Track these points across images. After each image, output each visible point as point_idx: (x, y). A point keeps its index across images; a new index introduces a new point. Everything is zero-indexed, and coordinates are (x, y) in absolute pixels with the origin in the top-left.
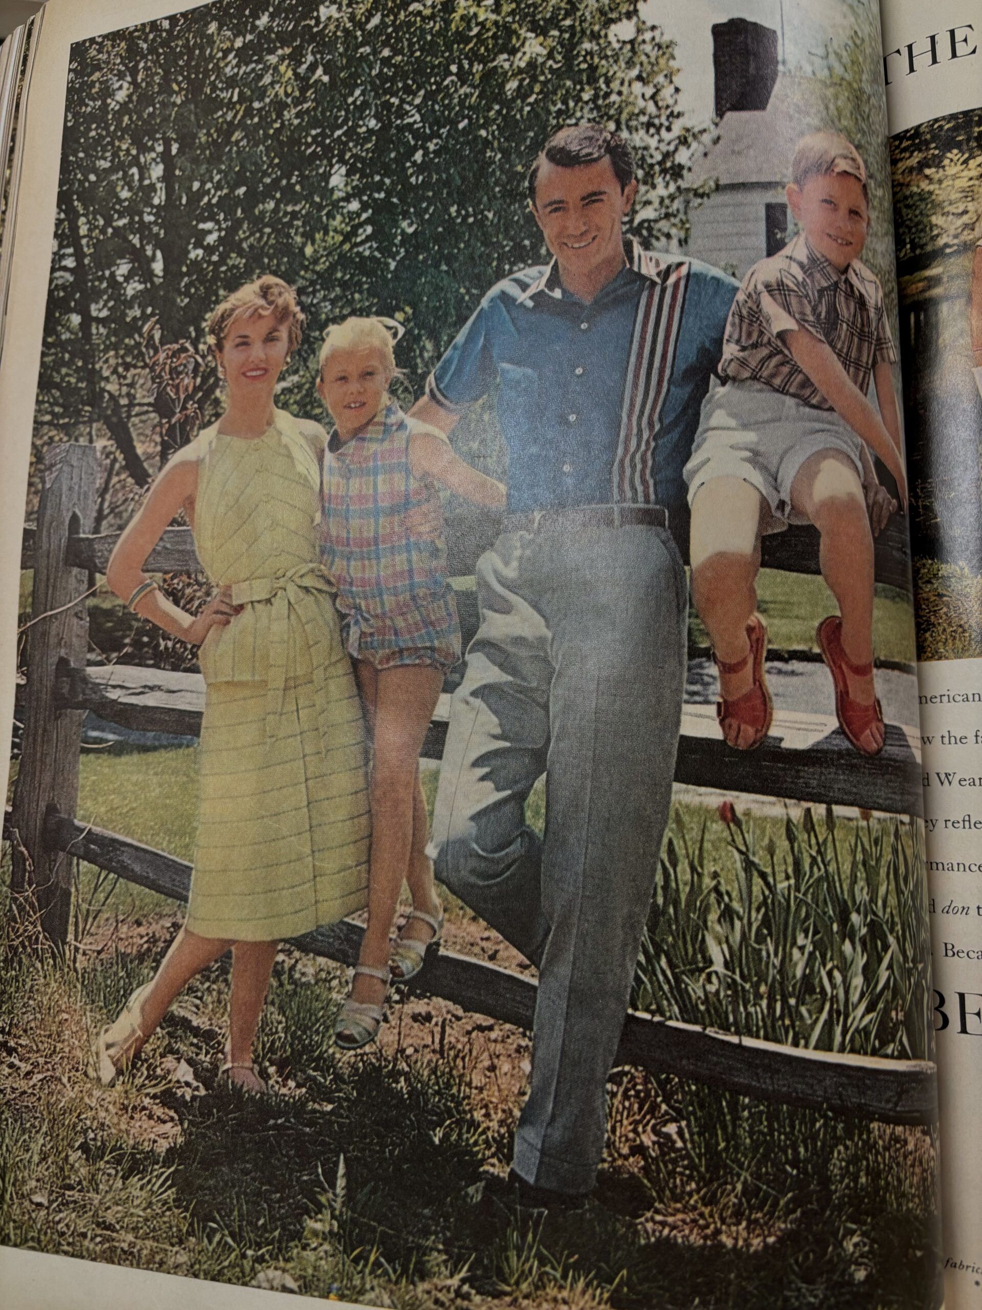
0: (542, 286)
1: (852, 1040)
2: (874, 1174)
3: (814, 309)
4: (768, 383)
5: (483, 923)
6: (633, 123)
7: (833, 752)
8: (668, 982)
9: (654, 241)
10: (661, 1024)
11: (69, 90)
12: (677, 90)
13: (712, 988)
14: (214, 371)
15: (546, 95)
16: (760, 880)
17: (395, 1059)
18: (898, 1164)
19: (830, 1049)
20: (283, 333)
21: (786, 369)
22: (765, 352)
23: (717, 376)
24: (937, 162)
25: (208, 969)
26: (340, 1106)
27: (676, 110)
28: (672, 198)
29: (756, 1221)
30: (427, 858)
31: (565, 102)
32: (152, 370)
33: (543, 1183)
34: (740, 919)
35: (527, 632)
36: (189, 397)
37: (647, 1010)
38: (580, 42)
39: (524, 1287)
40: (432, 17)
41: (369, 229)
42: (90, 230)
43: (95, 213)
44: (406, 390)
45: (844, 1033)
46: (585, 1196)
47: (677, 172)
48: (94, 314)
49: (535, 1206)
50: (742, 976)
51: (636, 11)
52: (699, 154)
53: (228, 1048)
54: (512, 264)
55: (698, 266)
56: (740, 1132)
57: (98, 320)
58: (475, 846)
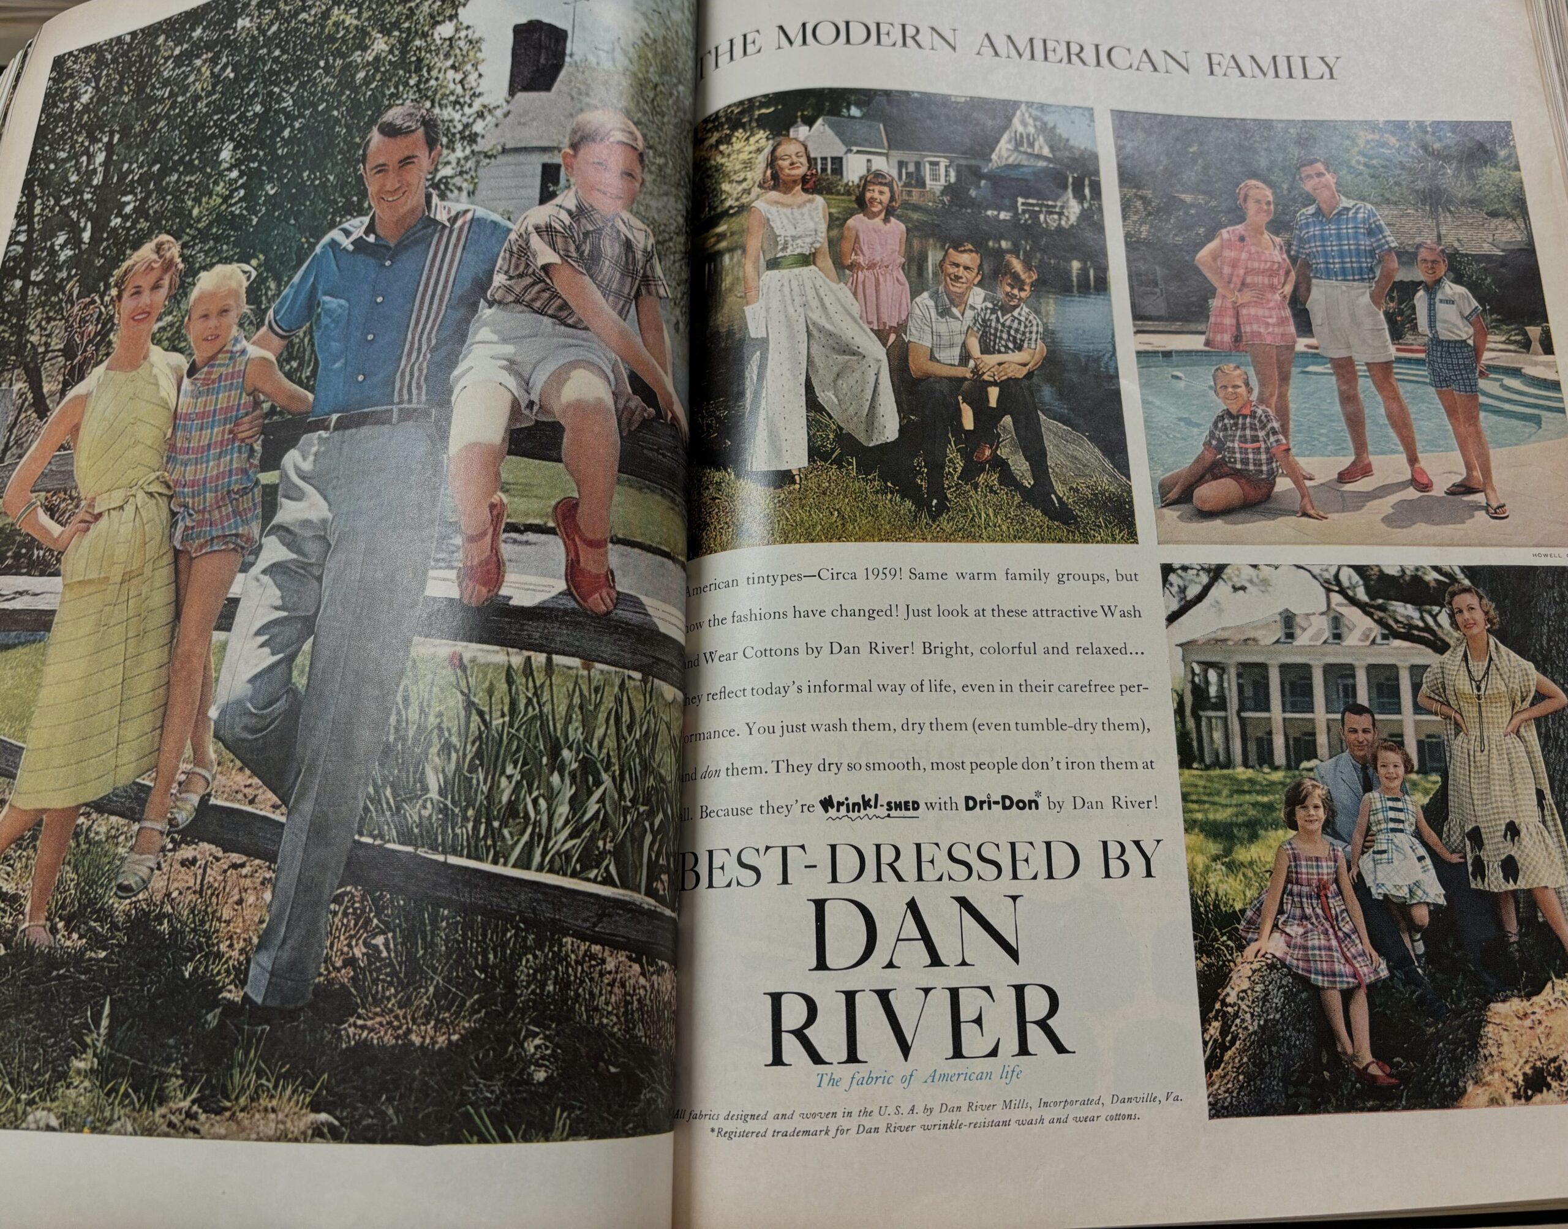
0: (361, 234)
1: (551, 861)
2: (564, 984)
3: (578, 248)
4: (529, 306)
5: (248, 772)
6: (444, 102)
7: (559, 610)
8: (390, 809)
9: (448, 193)
10: (380, 846)
11: (46, 95)
12: (480, 75)
13: (426, 813)
14: (112, 317)
15: (384, 82)
16: (477, 718)
17: (163, 903)
18: (591, 980)
19: (528, 867)
20: (166, 282)
21: (546, 295)
22: (529, 280)
23: (486, 300)
24: (727, 140)
25: (22, 838)
26: (113, 952)
27: (478, 91)
28: (467, 158)
29: (444, 1020)
30: (209, 719)
31: (396, 87)
32: (67, 321)
33: (269, 1003)
34: (457, 751)
35: (314, 516)
36: (90, 342)
37: (371, 835)
38: (413, 40)
39: (242, 1101)
40: (313, 24)
41: (242, 192)
42: (43, 210)
43: (49, 195)
44: (251, 323)
45: (544, 854)
46: (301, 1009)
47: (473, 139)
48: (32, 278)
49: (260, 1024)
50: (453, 802)
51: (456, 15)
52: (492, 125)
53: (27, 909)
54: (342, 217)
55: (481, 212)
56: (438, 940)
57: (35, 283)
58: (249, 705)
